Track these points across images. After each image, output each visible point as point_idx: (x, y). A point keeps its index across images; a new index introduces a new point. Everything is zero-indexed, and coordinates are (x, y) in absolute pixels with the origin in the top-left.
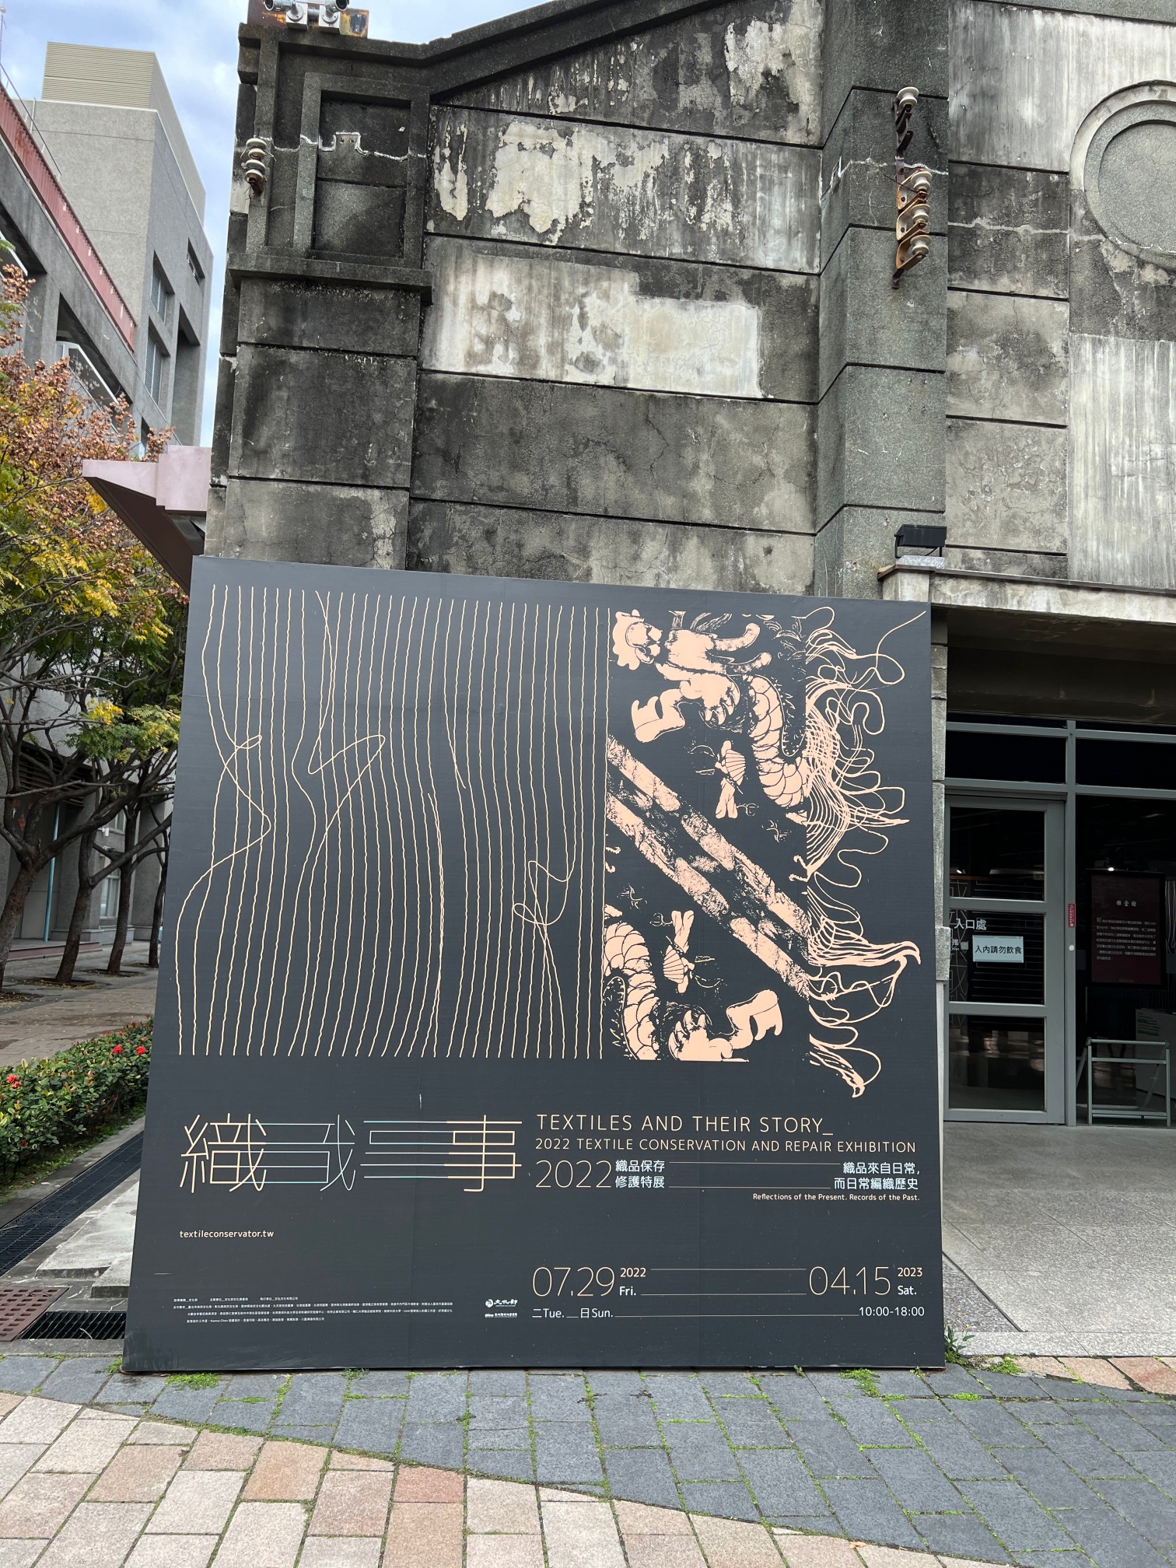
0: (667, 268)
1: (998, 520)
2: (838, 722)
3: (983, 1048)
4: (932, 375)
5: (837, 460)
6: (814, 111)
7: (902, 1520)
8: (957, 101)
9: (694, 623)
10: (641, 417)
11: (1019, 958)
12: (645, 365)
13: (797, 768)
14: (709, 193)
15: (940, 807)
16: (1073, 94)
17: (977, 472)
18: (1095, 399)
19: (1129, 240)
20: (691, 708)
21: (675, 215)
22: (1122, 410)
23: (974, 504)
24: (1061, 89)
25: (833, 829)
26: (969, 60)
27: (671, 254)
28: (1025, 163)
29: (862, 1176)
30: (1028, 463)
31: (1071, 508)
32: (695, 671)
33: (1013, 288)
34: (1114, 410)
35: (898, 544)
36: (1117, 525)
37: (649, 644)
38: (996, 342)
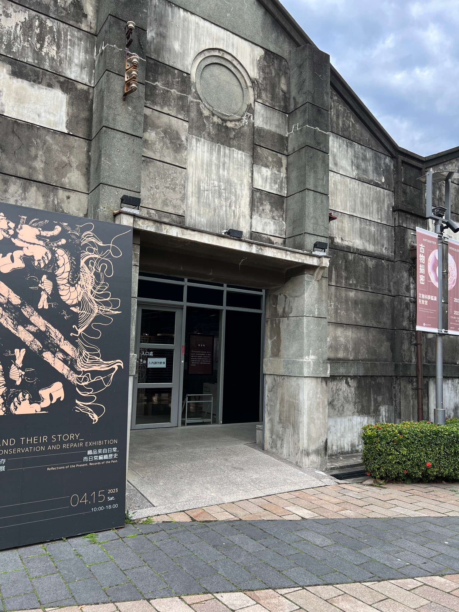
0: (26, 67)
1: (161, 199)
2: (94, 271)
3: (152, 401)
4: (137, 138)
5: (98, 165)
6: (94, 20)
7: (102, 591)
8: (150, 34)
9: (31, 222)
10: (10, 130)
11: (164, 366)
12: (13, 107)
13: (76, 288)
14: (46, 40)
15: (135, 307)
16: (193, 45)
17: (153, 180)
18: (196, 160)
19: (209, 105)
20: (28, 260)
21: (30, 45)
22: (205, 167)
23: (152, 192)
24: (189, 42)
25: (90, 315)
26: (156, 19)
27: (27, 61)
28: (175, 66)
29: (95, 455)
30: (172, 180)
31: (187, 199)
32: (31, 243)
33: (169, 112)
34: (202, 166)
35: (122, 202)
36: (202, 208)
37: (8, 229)
38: (162, 131)
